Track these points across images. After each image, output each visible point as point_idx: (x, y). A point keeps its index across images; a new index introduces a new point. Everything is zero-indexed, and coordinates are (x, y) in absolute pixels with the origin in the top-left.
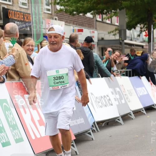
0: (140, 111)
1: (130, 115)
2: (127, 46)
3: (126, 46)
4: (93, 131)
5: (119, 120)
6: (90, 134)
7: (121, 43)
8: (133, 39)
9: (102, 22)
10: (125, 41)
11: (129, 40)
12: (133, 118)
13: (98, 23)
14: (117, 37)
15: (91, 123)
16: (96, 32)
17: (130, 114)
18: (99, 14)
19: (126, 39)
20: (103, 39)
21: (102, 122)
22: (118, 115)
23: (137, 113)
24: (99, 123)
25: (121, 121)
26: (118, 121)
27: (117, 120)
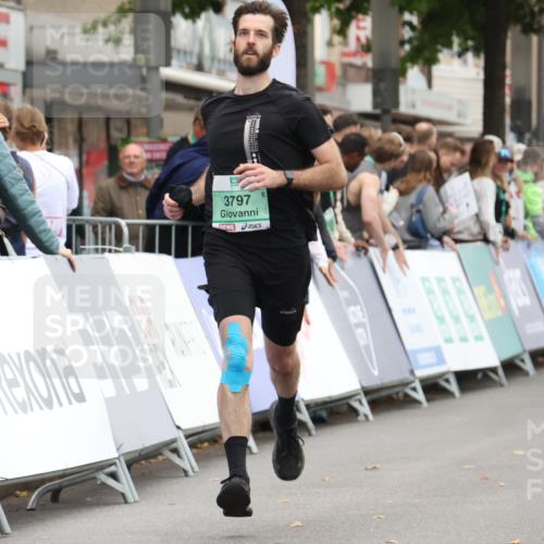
1: (176, 451)
2: (179, 98)
5: (114, 476)
8: (207, 64)
10: (166, 72)
11: (189, 67)
12: (188, 468)
17: (172, 447)
19: (168, 64)
21: (29, 485)
22: (109, 453)
24: (10, 490)
25: (125, 484)
26: (111, 482)
27: (102, 477)
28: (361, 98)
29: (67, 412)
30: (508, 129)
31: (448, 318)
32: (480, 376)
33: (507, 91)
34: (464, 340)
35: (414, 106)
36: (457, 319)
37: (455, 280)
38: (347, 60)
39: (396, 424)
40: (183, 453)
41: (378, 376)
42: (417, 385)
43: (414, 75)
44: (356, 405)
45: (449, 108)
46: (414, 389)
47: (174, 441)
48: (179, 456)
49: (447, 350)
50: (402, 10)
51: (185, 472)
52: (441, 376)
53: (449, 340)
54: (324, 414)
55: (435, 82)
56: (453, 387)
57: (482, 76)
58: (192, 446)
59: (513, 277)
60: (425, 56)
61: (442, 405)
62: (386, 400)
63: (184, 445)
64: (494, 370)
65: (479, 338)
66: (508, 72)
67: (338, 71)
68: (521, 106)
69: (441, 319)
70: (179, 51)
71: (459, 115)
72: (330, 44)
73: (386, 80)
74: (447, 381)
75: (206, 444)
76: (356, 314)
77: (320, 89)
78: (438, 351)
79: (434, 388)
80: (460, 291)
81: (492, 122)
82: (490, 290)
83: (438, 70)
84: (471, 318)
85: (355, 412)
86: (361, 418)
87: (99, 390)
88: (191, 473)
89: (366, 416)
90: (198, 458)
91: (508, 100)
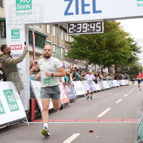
4: (76, 99)
6: (75, 100)
7: (86, 70)
9: (80, 62)
13: (79, 63)
14: (85, 68)
15: (76, 96)
16: (78, 66)
18: (79, 60)
19: (88, 68)
20: (80, 68)
21: (79, 96)
22: (85, 94)
24: (78, 96)
25: (86, 96)
28: (100, 71)
29: (82, 91)
39: (103, 92)
41: (102, 89)
43: (104, 69)
59: (110, 82)
60: (104, 68)
61: (106, 91)
62: (102, 90)
68: (111, 71)
73: (102, 70)
76: (100, 85)
79: (105, 90)
81: (109, 72)
83: (105, 69)
87: (84, 90)
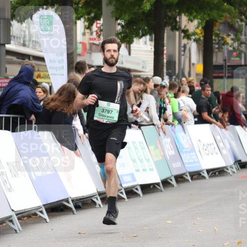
0: (36, 214)
1: (11, 221)
2: (14, 59)
3: (9, 57)
10: (8, 46)
12: (17, 229)
17: (9, 219)
23: (28, 217)
30: (165, 74)
31: (137, 160)
32: (152, 187)
33: (165, 56)
34: (144, 170)
35: (122, 63)
36: (141, 161)
37: (140, 143)
38: (91, 42)
40: (14, 222)
42: (123, 191)
44: (95, 200)
45: (138, 64)
46: (122, 193)
47: (11, 217)
48: (13, 224)
49: (137, 175)
50: (117, 19)
51: (16, 231)
52: (134, 187)
53: (138, 171)
54: (80, 204)
55: (132, 52)
56: (140, 192)
57: (153, 50)
58: (19, 219)
63: (15, 218)
64: (158, 184)
65: (151, 170)
66: (165, 48)
67: (88, 47)
69: (134, 161)
70: (14, 37)
71: (143, 67)
72: (84, 34)
74: (137, 189)
75: (26, 218)
77: (79, 55)
78: (132, 175)
80: (143, 148)
82: (156, 148)
84: (148, 160)
85: (94, 203)
86: (97, 206)
88: (18, 231)
89: (99, 205)
90: (22, 225)
91: (165, 61)
